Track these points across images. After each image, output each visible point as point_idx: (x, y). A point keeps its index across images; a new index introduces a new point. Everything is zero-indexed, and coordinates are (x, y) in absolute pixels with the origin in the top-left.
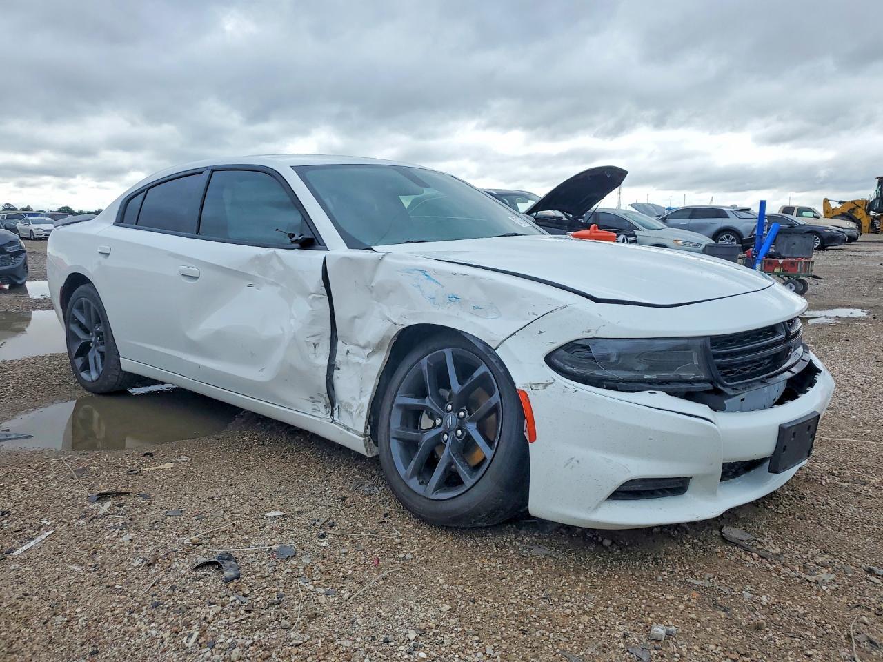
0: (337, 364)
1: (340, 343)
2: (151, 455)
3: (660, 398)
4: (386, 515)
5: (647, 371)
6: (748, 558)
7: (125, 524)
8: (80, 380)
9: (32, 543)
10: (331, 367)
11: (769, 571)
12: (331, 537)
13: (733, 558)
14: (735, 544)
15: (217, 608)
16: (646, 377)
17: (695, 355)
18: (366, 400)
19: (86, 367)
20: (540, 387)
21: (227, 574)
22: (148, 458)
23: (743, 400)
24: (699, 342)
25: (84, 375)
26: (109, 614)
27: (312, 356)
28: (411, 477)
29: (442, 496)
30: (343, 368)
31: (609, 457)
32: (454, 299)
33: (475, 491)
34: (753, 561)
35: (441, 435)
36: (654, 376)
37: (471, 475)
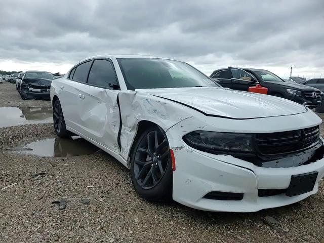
0: (122, 133)
1: (123, 126)
2: (64, 160)
3: (229, 158)
4: (129, 192)
5: (225, 146)
6: (271, 232)
7: (40, 184)
8: (56, 132)
9: (9, 186)
10: (120, 134)
11: (278, 239)
12: (105, 198)
13: (264, 230)
14: (268, 224)
15: (51, 219)
16: (224, 148)
17: (248, 141)
18: (129, 148)
19: (57, 128)
20: (179, 149)
21: (60, 207)
22: (62, 161)
23: (277, 162)
24: (250, 136)
25: (57, 130)
26: (16, 215)
27: (113, 130)
28: (139, 179)
29: (146, 188)
30: (123, 135)
31: (204, 181)
32: (155, 111)
33: (156, 188)
34: (273, 233)
35: (151, 164)
36: (228, 149)
37: (156, 181)
